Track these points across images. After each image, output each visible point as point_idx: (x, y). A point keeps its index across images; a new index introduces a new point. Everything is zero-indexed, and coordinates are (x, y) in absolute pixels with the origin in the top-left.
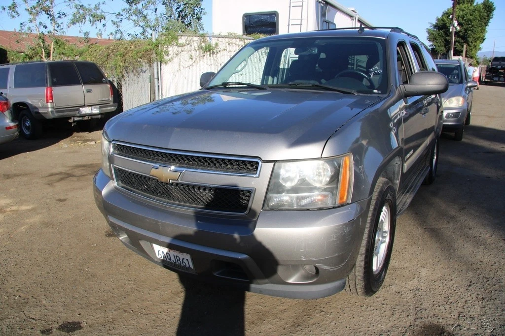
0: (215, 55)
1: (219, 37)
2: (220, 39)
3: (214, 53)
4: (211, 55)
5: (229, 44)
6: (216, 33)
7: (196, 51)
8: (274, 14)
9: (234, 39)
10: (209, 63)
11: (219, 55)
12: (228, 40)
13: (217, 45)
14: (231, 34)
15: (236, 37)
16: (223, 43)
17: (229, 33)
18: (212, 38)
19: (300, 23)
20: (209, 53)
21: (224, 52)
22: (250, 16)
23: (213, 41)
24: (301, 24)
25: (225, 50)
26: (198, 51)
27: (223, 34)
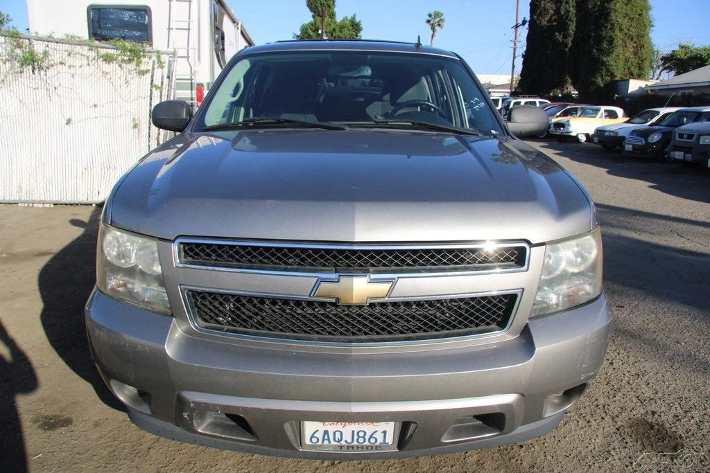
0: (43, 73)
1: (48, 41)
2: (50, 44)
3: (40, 68)
4: (36, 71)
5: (69, 55)
6: (43, 33)
7: (5, 63)
8: (144, 11)
9: (78, 47)
10: (33, 85)
11: (51, 72)
12: (66, 47)
13: (46, 53)
14: (72, 37)
15: (81, 43)
16: (57, 52)
17: (67, 36)
18: (35, 42)
19: (187, 27)
20: (31, 67)
21: (60, 68)
22: (100, 9)
23: (39, 48)
24: (189, 29)
25: (61, 63)
26: (7, 63)
27: (57, 36)
